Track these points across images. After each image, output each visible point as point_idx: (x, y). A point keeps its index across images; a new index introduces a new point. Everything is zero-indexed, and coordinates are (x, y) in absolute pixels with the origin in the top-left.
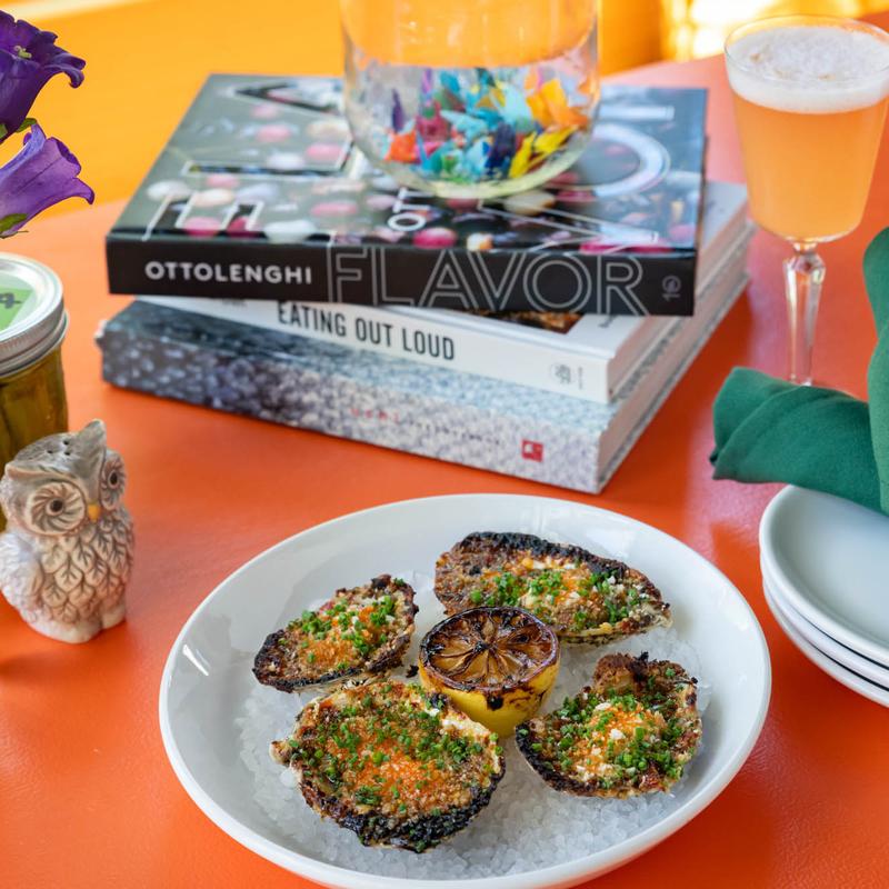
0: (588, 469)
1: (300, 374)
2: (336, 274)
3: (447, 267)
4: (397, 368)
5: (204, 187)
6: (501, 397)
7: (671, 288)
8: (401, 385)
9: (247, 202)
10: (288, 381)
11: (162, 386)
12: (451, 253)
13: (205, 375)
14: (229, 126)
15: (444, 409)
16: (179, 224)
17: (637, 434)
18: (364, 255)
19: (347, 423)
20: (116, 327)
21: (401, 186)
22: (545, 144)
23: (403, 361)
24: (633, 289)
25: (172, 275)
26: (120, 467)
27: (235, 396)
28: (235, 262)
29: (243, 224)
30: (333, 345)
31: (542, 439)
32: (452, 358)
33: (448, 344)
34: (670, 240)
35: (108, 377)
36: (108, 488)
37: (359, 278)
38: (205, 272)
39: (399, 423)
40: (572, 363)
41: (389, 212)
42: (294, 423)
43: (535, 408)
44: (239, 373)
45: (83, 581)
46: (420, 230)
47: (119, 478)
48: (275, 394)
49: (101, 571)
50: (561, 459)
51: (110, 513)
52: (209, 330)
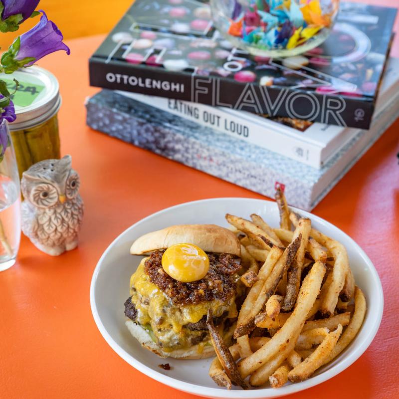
0: (305, 200)
1: (174, 135)
2: (195, 89)
3: (249, 92)
4: (221, 137)
5: (140, 37)
6: (268, 159)
7: (359, 115)
8: (221, 147)
9: (158, 48)
10: (169, 138)
11: (112, 132)
12: (252, 85)
13: (132, 129)
14: (157, 6)
15: (240, 161)
16: (125, 56)
17: (334, 184)
18: (209, 82)
19: (195, 161)
20: (93, 101)
21: (234, 47)
22: (307, 33)
23: (224, 135)
24: (340, 113)
25: (119, 80)
26: (77, 178)
27: (144, 141)
28: (149, 78)
29: (154, 59)
30: (192, 122)
31: (285, 183)
32: (247, 136)
33: (246, 130)
34: (363, 91)
35: (89, 124)
36: (70, 189)
37: (206, 92)
38: (134, 81)
39: (219, 165)
40: (304, 147)
41: (225, 60)
42: (170, 158)
43: (283, 167)
44: (147, 130)
45: (56, 230)
46: (238, 72)
47: (76, 184)
48: (162, 142)
49: (64, 226)
50: (293, 193)
51: (71, 200)
52: (136, 107)
